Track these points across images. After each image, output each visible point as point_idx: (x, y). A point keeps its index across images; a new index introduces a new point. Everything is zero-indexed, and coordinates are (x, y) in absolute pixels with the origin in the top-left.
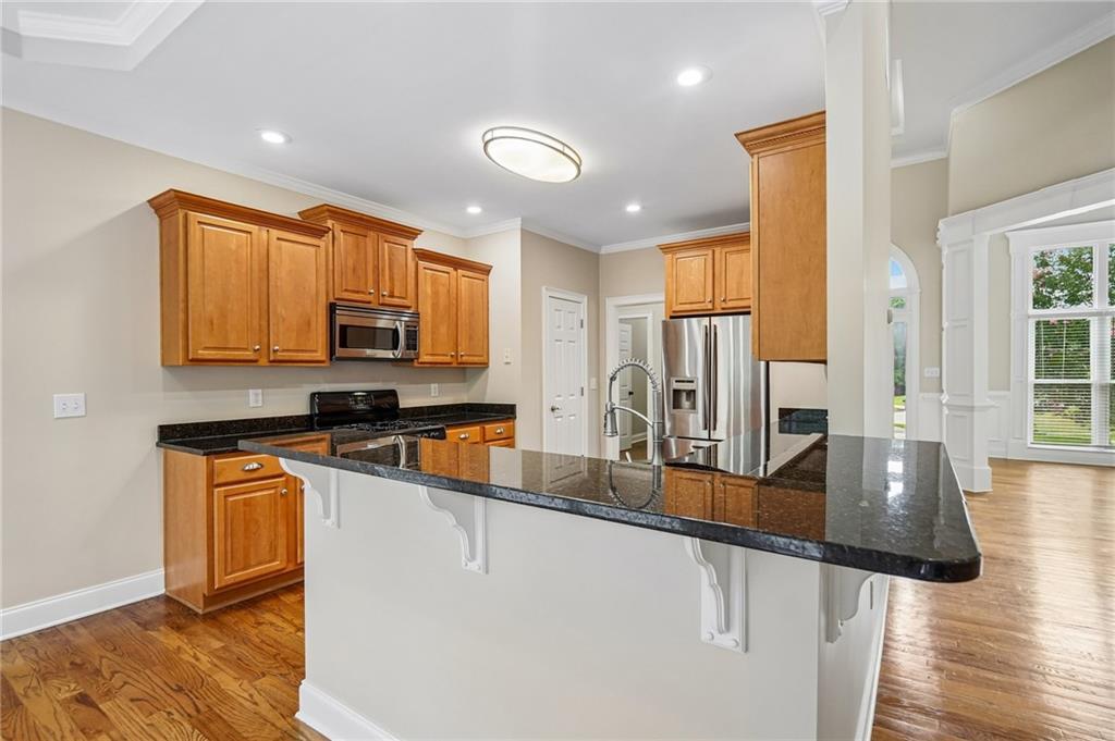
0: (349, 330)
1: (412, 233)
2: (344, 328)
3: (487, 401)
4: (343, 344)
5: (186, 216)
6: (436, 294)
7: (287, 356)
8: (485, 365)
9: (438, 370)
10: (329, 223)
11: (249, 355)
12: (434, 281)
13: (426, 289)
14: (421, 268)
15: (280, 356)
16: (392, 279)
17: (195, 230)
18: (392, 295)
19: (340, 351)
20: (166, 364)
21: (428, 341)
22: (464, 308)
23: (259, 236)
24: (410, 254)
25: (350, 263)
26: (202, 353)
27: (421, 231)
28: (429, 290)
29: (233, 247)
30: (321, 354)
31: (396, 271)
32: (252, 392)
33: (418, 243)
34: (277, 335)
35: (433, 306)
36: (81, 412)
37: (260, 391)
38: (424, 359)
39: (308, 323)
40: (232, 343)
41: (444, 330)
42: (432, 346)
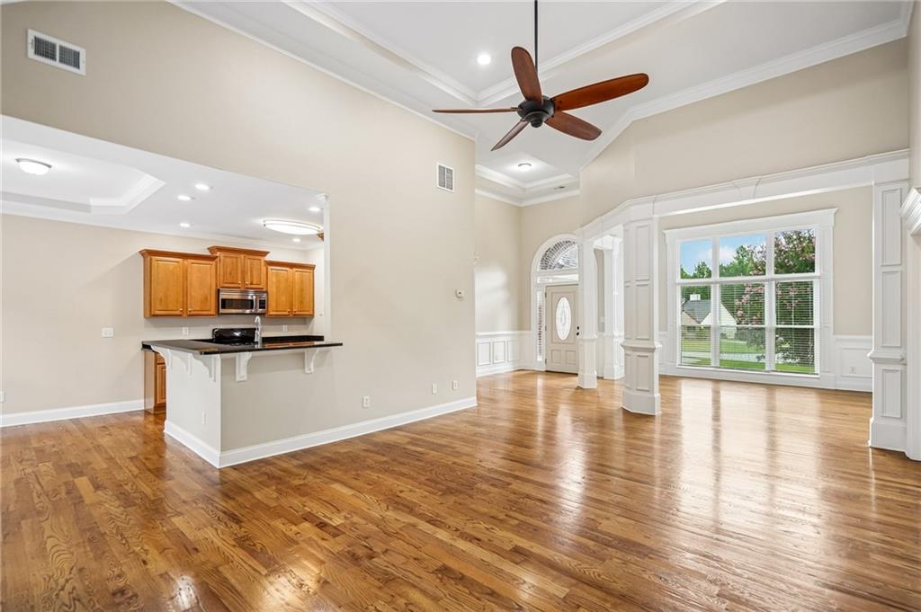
0: (227, 302)
1: (264, 254)
2: (224, 300)
3: (314, 334)
4: (223, 307)
5: (151, 259)
6: (278, 281)
7: (195, 313)
8: (312, 316)
9: (280, 319)
10: (218, 254)
11: (178, 313)
12: (277, 275)
13: (273, 279)
14: (269, 270)
15: (192, 313)
16: (252, 276)
17: (154, 263)
18: (252, 284)
19: (221, 311)
20: (145, 317)
21: (274, 304)
22: (297, 287)
23: (183, 264)
24: (263, 263)
25: (229, 270)
26: (157, 312)
27: (268, 253)
28: (274, 280)
29: (171, 268)
30: (213, 312)
31: (254, 272)
32: (184, 328)
33: (268, 258)
34: (191, 304)
35: (277, 288)
36: (112, 335)
37: (187, 328)
38: (272, 313)
39: (206, 298)
40: (171, 307)
41: (283, 298)
42: (277, 307)
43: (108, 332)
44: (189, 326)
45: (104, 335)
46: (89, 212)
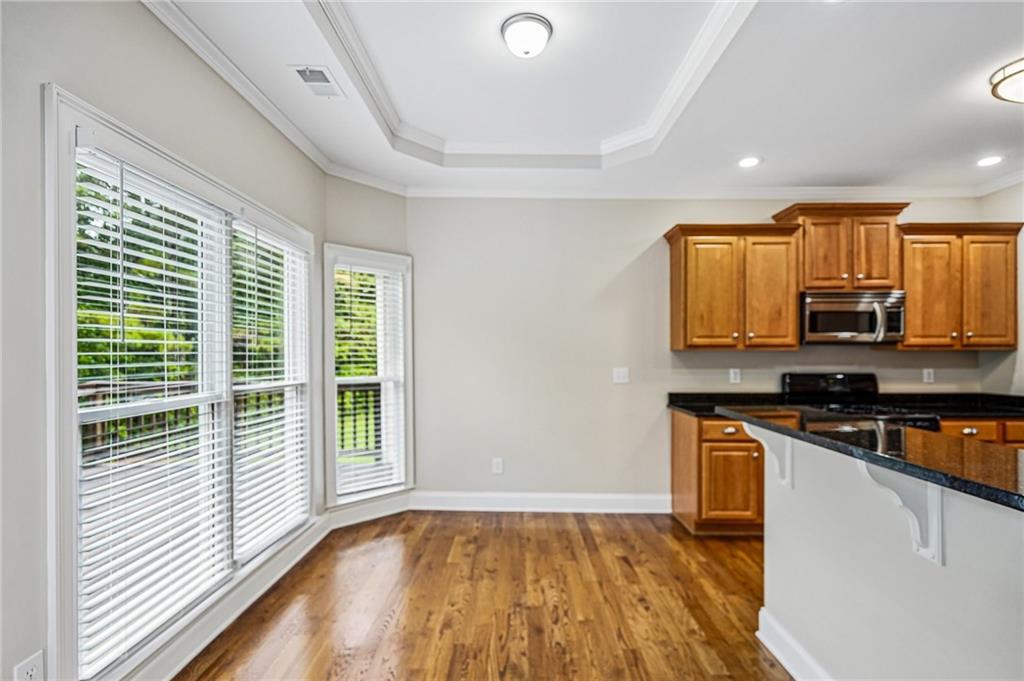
0: (820, 317)
1: (896, 209)
2: (814, 315)
3: (1015, 391)
4: (813, 329)
5: (686, 242)
6: (929, 269)
7: (759, 341)
8: (1012, 348)
9: (931, 354)
10: (800, 220)
11: (729, 341)
12: (926, 254)
13: (915, 265)
14: (907, 245)
15: (754, 341)
16: (869, 260)
17: (691, 249)
18: (869, 277)
19: (810, 336)
20: (674, 350)
21: (919, 321)
22: (973, 280)
23: (738, 245)
24: (893, 230)
25: (821, 253)
26: (696, 341)
27: (907, 205)
28: (919, 266)
29: (718, 257)
30: (791, 339)
31: (874, 252)
32: (732, 371)
33: (903, 218)
34: (752, 324)
35: (925, 282)
36: (626, 380)
37: (738, 370)
38: (913, 341)
39: (779, 312)
40: (717, 332)
41: (940, 308)
42: (924, 326)
43: (620, 374)
44: (741, 367)
45: (616, 381)
46: (599, 166)
